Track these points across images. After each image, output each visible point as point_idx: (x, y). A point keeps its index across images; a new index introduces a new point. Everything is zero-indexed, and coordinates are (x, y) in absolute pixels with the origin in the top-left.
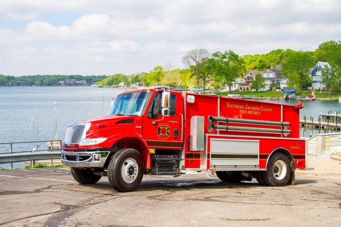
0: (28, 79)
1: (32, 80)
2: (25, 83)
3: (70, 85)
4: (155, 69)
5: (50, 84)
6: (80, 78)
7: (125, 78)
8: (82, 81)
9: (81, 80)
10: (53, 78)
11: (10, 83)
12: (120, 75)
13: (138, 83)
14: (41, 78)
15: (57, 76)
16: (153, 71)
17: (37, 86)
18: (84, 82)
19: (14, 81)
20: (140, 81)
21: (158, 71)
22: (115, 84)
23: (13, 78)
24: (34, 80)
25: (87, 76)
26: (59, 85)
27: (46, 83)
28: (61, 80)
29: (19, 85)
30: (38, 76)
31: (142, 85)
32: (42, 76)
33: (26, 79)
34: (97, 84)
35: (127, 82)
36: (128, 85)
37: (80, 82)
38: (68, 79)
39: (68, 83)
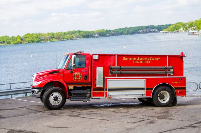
0: (119, 31)
1: (122, 31)
2: (117, 33)
3: (146, 32)
5: (133, 33)
6: (153, 27)
7: (184, 25)
9: (154, 29)
10: (135, 29)
11: (108, 34)
12: (180, 23)
13: (193, 28)
14: (127, 30)
15: (138, 27)
17: (125, 35)
18: (156, 30)
19: (110, 33)
20: (194, 27)
22: (177, 30)
23: (110, 31)
24: (123, 31)
25: (158, 26)
26: (139, 33)
27: (130, 33)
28: (141, 30)
29: (113, 35)
30: (126, 28)
31: (195, 29)
32: (128, 28)
33: (118, 31)
34: (164, 31)
35: (185, 28)
36: (186, 29)
37: (153, 30)
38: (145, 29)
39: (145, 31)
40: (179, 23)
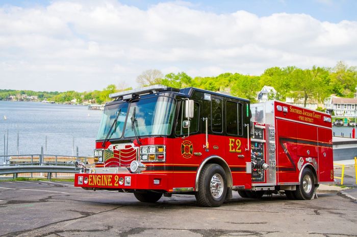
3: (21, 100)
4: (109, 87)
5: (0, 99)
6: (31, 93)
7: (77, 96)
8: (34, 96)
9: (32, 95)
10: (4, 93)
12: (72, 92)
13: (90, 100)
15: (7, 91)
16: (107, 89)
18: (36, 97)
20: (93, 99)
21: (111, 89)
22: (68, 101)
25: (39, 92)
26: (10, 99)
28: (13, 95)
31: (95, 103)
34: (49, 100)
35: (79, 99)
36: (81, 102)
37: (31, 97)
38: (19, 94)
39: (19, 98)
40: (70, 92)
